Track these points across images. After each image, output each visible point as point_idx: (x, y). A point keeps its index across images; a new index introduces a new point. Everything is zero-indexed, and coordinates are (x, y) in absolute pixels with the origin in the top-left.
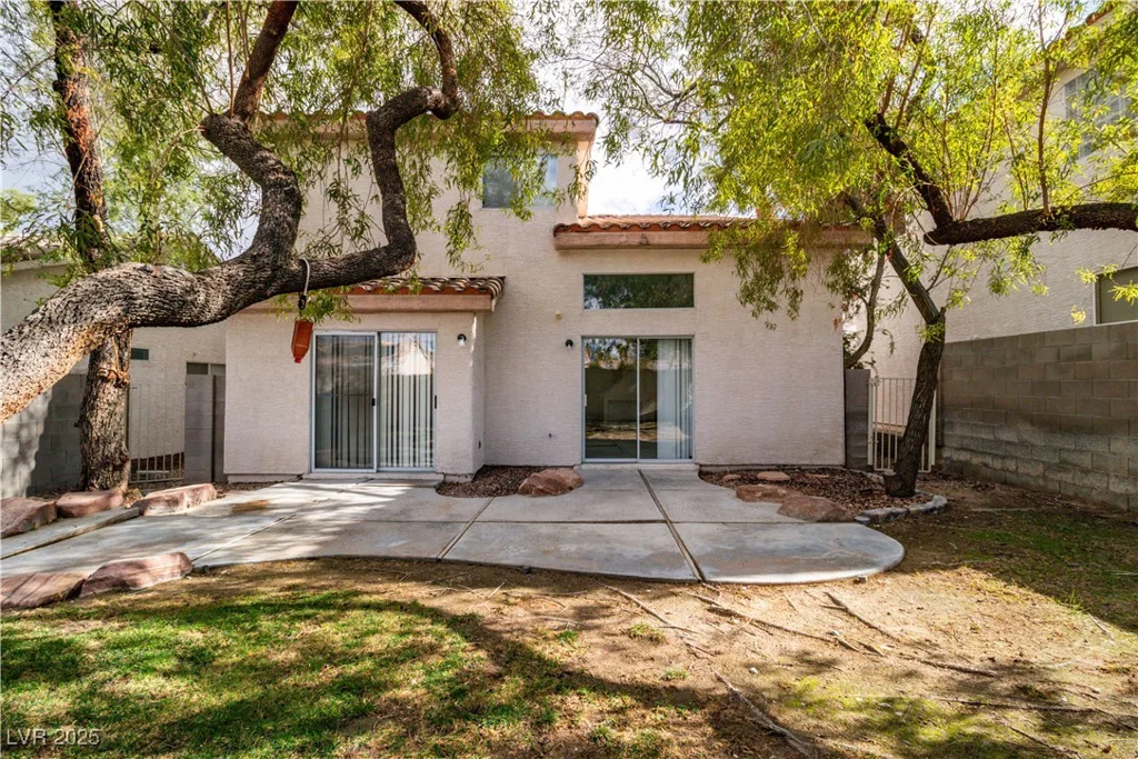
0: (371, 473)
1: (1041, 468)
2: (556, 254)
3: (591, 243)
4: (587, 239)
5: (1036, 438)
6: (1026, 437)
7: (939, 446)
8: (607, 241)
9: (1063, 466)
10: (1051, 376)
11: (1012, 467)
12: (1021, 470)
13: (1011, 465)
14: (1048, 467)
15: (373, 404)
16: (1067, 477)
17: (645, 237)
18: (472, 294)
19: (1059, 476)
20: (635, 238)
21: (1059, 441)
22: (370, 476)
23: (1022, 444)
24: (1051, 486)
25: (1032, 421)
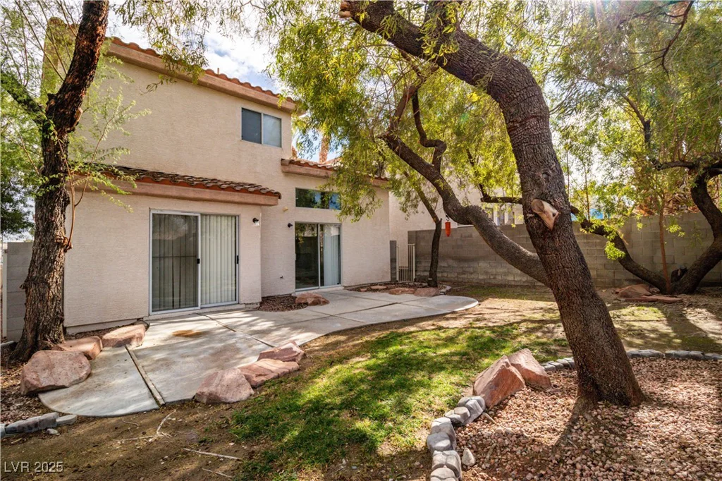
0: (197, 310)
1: (456, 274)
2: (282, 175)
3: (303, 172)
4: (303, 170)
5: (454, 264)
6: (450, 264)
7: (416, 271)
8: (311, 173)
9: (464, 273)
10: (460, 243)
11: (446, 275)
12: (449, 276)
13: (445, 275)
14: (459, 274)
15: (198, 262)
16: (465, 276)
17: (327, 173)
18: (271, 195)
19: (462, 276)
20: (323, 173)
21: (463, 264)
22: (197, 312)
23: (449, 266)
24: (460, 280)
25: (453, 259)
